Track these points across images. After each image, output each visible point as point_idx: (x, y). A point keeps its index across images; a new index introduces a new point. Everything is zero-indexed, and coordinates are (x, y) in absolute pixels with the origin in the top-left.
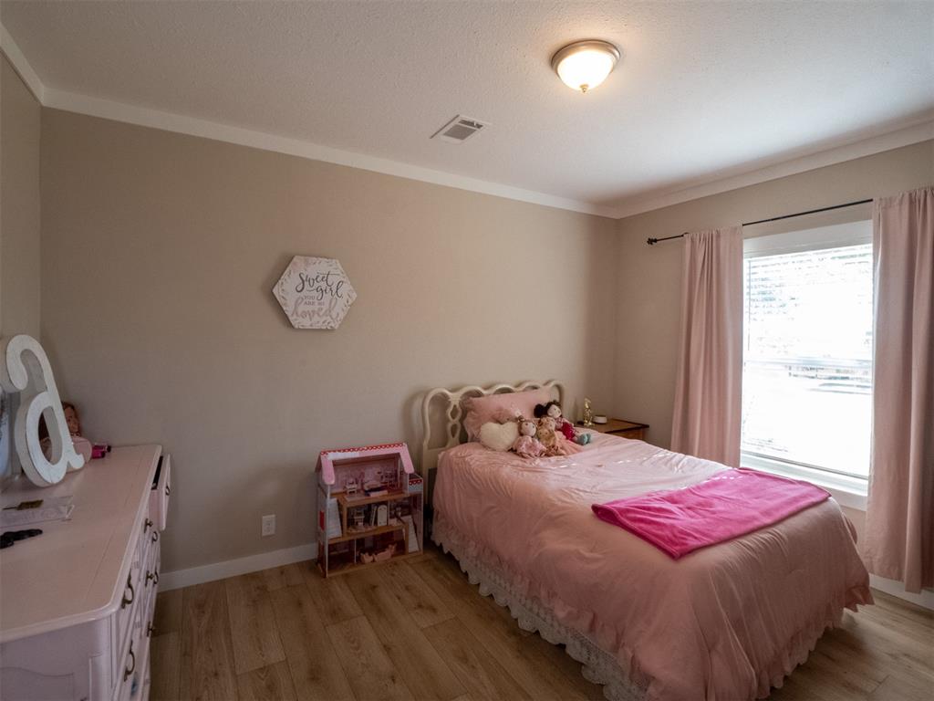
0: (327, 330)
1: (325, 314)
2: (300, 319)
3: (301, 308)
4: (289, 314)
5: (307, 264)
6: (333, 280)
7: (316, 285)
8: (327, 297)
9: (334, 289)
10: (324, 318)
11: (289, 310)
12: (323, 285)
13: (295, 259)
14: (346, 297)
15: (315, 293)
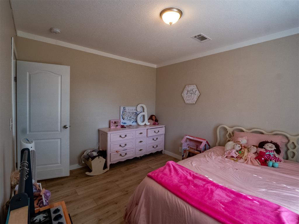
0: (192, 104)
1: (192, 100)
2: (187, 101)
3: (187, 98)
4: (185, 100)
5: (188, 87)
6: (194, 90)
7: (190, 92)
8: (193, 95)
9: (194, 93)
10: (192, 101)
11: (185, 99)
12: (192, 92)
13: (186, 86)
14: (197, 94)
15: (190, 94)
